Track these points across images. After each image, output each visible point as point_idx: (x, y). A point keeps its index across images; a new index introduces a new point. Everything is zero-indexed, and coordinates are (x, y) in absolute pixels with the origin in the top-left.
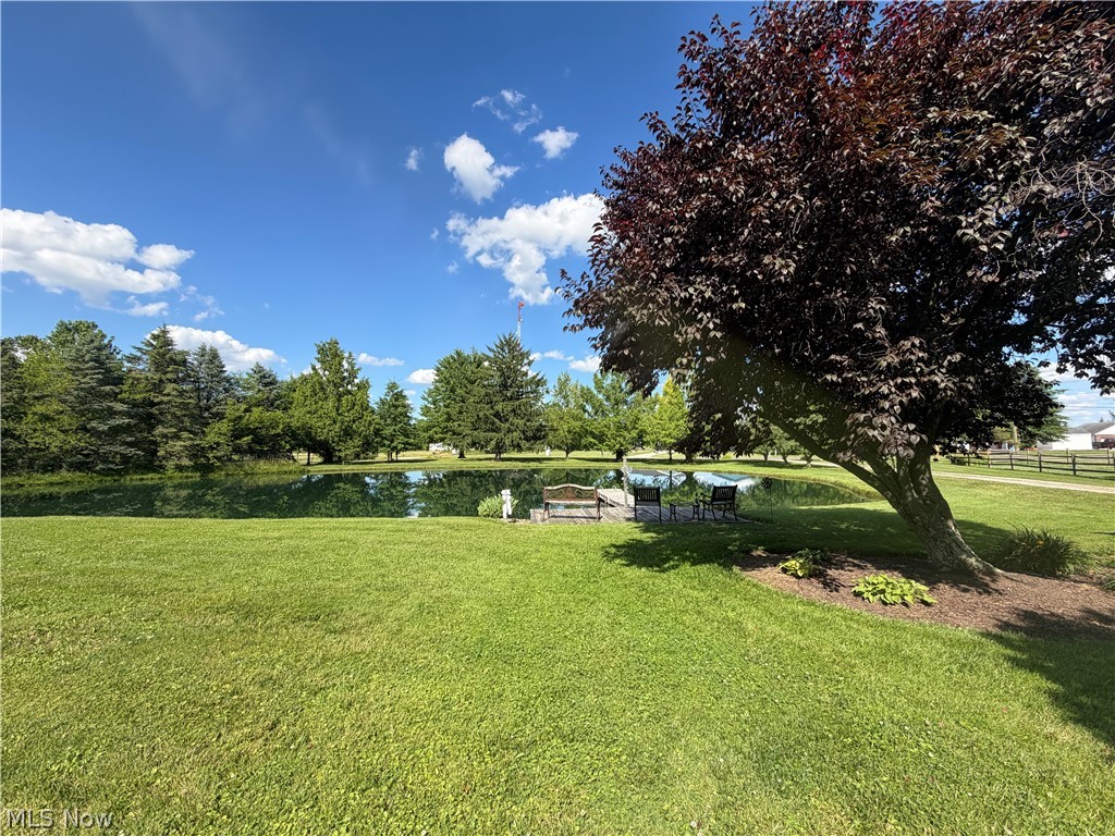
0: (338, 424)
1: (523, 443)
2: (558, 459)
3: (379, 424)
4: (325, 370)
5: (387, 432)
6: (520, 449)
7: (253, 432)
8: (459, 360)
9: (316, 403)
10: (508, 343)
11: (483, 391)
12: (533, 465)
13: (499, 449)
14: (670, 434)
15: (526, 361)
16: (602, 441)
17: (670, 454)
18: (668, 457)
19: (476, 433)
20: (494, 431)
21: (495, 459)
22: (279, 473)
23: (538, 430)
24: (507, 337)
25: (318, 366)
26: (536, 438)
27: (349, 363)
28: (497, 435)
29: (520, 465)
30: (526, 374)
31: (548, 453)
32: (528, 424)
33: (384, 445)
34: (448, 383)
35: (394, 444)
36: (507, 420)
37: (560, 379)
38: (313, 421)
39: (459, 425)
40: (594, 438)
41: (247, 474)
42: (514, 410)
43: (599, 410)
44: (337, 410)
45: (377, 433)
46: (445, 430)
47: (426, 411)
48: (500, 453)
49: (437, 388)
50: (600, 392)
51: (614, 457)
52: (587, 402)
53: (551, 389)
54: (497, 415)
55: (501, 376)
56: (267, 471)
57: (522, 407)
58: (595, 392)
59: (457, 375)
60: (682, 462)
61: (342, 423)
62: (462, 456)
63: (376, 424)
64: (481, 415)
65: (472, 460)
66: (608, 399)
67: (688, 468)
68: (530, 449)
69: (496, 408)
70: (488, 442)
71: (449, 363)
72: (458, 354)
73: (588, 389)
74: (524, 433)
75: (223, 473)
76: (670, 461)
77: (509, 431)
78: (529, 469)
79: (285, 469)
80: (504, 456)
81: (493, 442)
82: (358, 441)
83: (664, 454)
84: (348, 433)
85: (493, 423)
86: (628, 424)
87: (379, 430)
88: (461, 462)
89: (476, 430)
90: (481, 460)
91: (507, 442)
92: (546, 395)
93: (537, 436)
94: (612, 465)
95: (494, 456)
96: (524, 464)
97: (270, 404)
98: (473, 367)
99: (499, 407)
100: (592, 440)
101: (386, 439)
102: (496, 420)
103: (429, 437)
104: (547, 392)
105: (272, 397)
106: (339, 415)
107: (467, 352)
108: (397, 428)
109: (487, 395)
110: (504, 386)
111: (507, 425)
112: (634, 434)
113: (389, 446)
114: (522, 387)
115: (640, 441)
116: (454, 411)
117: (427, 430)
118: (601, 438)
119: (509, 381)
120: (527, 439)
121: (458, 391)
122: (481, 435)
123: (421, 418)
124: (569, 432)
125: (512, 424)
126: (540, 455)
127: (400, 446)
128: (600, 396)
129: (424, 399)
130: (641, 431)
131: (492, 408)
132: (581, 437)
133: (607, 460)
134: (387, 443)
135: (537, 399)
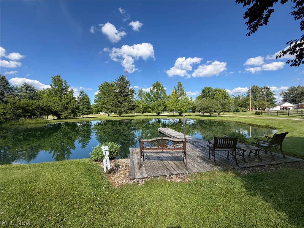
0: (60, 105)
1: (128, 111)
2: (139, 116)
3: (77, 105)
4: (55, 86)
5: (81, 108)
6: (127, 112)
7: (23, 108)
8: (107, 84)
9: (52, 98)
10: (122, 78)
11: (114, 94)
12: (131, 118)
13: (120, 113)
14: (175, 107)
15: (128, 84)
16: (153, 110)
17: (174, 113)
18: (173, 114)
19: (112, 108)
20: (118, 107)
21: (119, 116)
22: (35, 123)
23: (133, 107)
24: (122, 76)
25: (53, 84)
26: (132, 109)
27: (65, 84)
28: (119, 108)
29: (127, 118)
30: (128, 89)
31: (136, 114)
32: (129, 105)
33: (80, 113)
34: (103, 92)
35: (83, 112)
36: (122, 104)
37: (139, 91)
38: (51, 104)
39: (107, 106)
40: (151, 109)
41: (20, 124)
42: (124, 100)
43: (152, 100)
44: (60, 100)
45: (77, 108)
46: (103, 107)
47: (96, 101)
48: (121, 114)
49: (99, 94)
50: (152, 94)
51: (157, 115)
52: (148, 97)
53: (137, 93)
54: (119, 102)
55: (120, 89)
56: (30, 123)
57: (127, 99)
58: (151, 94)
59: (105, 89)
60: (178, 116)
61: (62, 105)
62: (109, 115)
63: (76, 105)
64: (114, 102)
65: (112, 117)
66: (155, 96)
67: (180, 117)
68: (130, 113)
69: (119, 99)
70: (116, 110)
71: (103, 86)
72: (106, 83)
73: (149, 93)
74: (128, 107)
75: (9, 124)
76: (174, 116)
77: (123, 107)
78: (130, 119)
79: (38, 122)
80: (121, 115)
81: (118, 111)
82: (69, 111)
83: (172, 114)
84: (65, 108)
85: (118, 105)
86: (161, 104)
87: (77, 107)
88: (108, 117)
89: (112, 107)
90: (114, 117)
91: (123, 111)
92: (135, 95)
93: (133, 108)
94: (156, 117)
95: (119, 115)
96: (129, 118)
97: (31, 98)
98: (111, 87)
99: (120, 99)
100: (150, 109)
101: (80, 110)
102: (119, 103)
103: (97, 110)
104: (135, 94)
105: (32, 95)
106: (61, 102)
107: (109, 82)
108: (84, 106)
109: (115, 95)
110: (121, 92)
111: (122, 105)
112: (163, 107)
113: (81, 113)
114: (127, 93)
115: (165, 110)
116: (105, 101)
117: (96, 107)
118: (153, 109)
119: (123, 91)
120: (129, 110)
121: (106, 94)
122: (114, 108)
123: (94, 103)
124: (143, 107)
125: (124, 105)
126: (134, 115)
127: (85, 113)
128: (152, 96)
129: (95, 97)
130: (166, 106)
131: (117, 99)
132: (146, 109)
133: (155, 116)
134: (80, 111)
135: (132, 97)
